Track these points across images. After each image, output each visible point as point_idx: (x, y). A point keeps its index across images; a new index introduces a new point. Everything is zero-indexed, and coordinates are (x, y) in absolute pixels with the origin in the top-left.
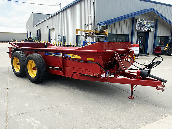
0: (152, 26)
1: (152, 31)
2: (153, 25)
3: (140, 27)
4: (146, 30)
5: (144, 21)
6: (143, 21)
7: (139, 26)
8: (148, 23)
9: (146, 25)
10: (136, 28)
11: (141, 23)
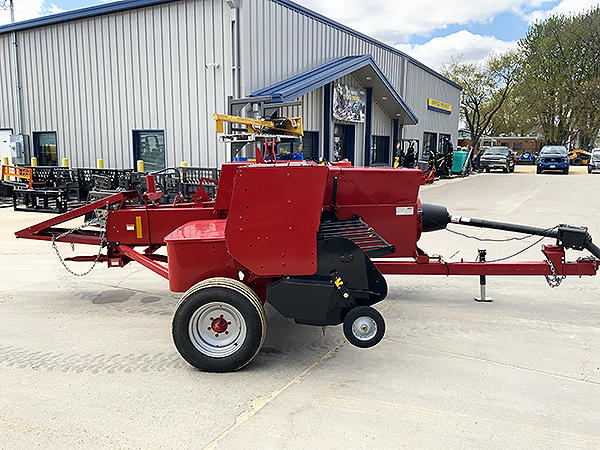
0: (361, 107)
2: (364, 104)
3: (339, 109)
4: (351, 118)
5: (348, 91)
6: (344, 93)
8: (354, 97)
9: (350, 104)
10: (333, 112)
11: (342, 98)
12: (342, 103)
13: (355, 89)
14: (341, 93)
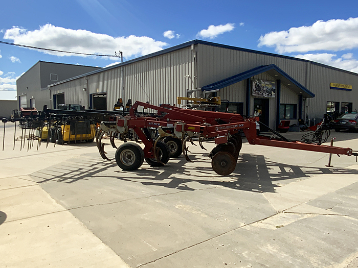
0: (272, 90)
1: (273, 96)
2: (274, 88)
3: (257, 92)
4: (265, 95)
5: (263, 82)
6: (260, 83)
7: (255, 91)
8: (267, 85)
9: (265, 89)
10: (252, 93)
11: (258, 86)
12: (259, 88)
13: (268, 81)
14: (258, 84)
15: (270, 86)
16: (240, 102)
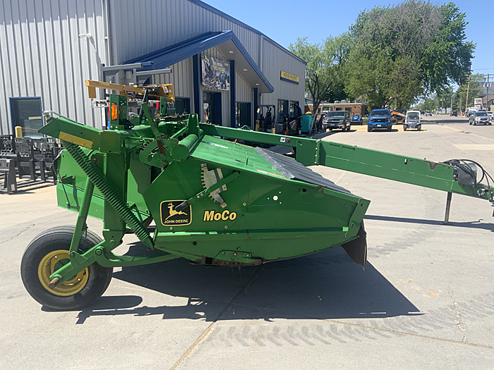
1: (228, 89)
2: (229, 74)
3: (208, 79)
4: (219, 86)
5: (214, 63)
6: (211, 64)
7: (206, 77)
9: (218, 75)
10: (202, 81)
11: (209, 68)
12: (210, 73)
13: (220, 60)
14: (209, 65)
15: (223, 70)
16: (185, 96)
